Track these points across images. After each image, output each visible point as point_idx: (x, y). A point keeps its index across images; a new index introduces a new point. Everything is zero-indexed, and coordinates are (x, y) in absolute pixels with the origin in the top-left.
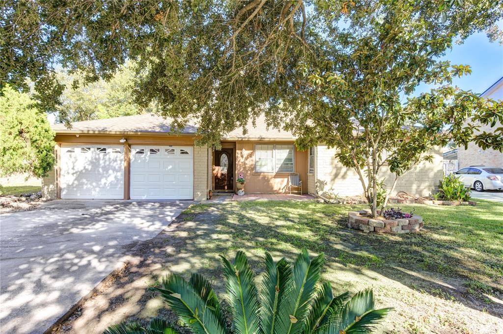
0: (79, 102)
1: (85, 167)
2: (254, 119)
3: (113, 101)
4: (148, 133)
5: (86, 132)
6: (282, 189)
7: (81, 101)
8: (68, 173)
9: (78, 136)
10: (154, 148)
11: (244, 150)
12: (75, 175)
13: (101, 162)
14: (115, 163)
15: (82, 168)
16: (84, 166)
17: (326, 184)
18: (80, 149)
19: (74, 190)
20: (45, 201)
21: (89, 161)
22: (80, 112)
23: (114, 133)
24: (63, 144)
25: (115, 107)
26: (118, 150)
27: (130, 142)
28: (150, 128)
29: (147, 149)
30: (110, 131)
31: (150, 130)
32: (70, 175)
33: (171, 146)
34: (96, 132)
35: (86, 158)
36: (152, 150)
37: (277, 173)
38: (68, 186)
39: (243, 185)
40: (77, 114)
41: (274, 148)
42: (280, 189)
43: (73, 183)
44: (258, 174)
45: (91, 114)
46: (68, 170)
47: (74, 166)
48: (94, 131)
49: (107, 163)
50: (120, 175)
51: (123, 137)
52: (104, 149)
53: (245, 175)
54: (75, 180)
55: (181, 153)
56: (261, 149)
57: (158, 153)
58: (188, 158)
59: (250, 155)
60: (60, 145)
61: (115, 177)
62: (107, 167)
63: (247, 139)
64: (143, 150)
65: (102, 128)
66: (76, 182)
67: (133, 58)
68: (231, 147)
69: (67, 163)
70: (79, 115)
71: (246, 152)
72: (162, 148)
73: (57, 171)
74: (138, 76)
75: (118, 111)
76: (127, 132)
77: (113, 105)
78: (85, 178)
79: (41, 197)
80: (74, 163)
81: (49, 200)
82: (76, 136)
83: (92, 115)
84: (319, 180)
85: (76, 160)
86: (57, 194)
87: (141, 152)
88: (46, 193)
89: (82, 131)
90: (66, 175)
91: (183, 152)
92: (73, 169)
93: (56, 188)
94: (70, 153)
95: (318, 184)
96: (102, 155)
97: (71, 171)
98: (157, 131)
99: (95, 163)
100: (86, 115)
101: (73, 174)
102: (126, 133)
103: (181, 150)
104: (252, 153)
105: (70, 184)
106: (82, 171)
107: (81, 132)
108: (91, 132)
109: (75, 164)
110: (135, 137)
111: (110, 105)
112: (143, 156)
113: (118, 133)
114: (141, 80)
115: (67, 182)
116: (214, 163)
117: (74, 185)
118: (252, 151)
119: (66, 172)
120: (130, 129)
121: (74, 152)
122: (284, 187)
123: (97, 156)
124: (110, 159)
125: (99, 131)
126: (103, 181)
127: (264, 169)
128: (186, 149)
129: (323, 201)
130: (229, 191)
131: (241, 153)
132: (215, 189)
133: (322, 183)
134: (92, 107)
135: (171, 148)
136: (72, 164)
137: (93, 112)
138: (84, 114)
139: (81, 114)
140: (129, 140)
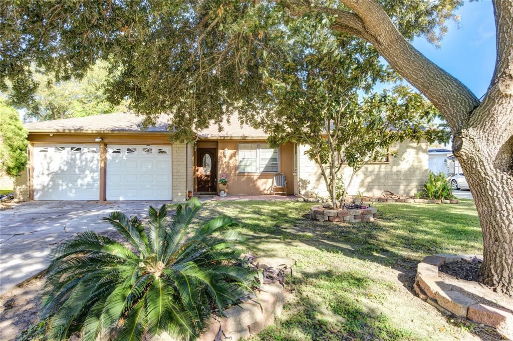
0: (50, 98)
1: (60, 168)
2: (229, 117)
3: (90, 97)
4: (126, 132)
5: (61, 131)
6: (268, 190)
7: (53, 97)
8: (43, 174)
9: (51, 135)
10: (131, 147)
11: (226, 149)
12: (50, 176)
13: (78, 162)
14: (92, 164)
15: (58, 169)
16: (59, 166)
17: (309, 183)
18: (54, 148)
19: (49, 192)
20: (18, 203)
21: (64, 161)
22: (53, 109)
23: (91, 132)
24: (36, 143)
25: (92, 103)
26: (95, 149)
27: (106, 141)
28: (128, 127)
29: (124, 148)
30: (87, 130)
31: (127, 128)
32: (45, 176)
33: (149, 145)
34: (73, 131)
35: (62, 158)
36: (128, 150)
37: (262, 174)
38: (44, 187)
39: (226, 186)
40: (48, 111)
41: (259, 147)
42: (265, 190)
43: (48, 184)
44: (242, 174)
45: (64, 112)
46: (43, 171)
47: (48, 167)
48: (70, 130)
49: (84, 163)
50: (97, 175)
51: (99, 135)
52: (79, 149)
53: (228, 176)
54: (50, 181)
55: (159, 152)
56: (245, 148)
57: (135, 153)
58: (167, 158)
59: (234, 155)
60: (33, 145)
61: (91, 178)
62: (84, 167)
63: (229, 138)
64: (120, 150)
65: (78, 127)
66: (51, 183)
67: (105, 58)
68: (214, 146)
69: (41, 164)
70: (51, 113)
71: (229, 152)
72: (140, 148)
73: (29, 170)
74: (112, 75)
75: (95, 108)
76: (104, 131)
77: (90, 101)
78: (61, 179)
79: (13, 199)
80: (49, 163)
81: (21, 202)
82: (49, 135)
83: (66, 113)
84: (302, 179)
85: (52, 161)
86: (30, 196)
87: (118, 152)
88: (18, 194)
89: (58, 130)
90: (41, 176)
91: (161, 152)
92: (48, 169)
93: (28, 189)
94: (44, 153)
95: (300, 183)
96: (78, 155)
97: (46, 172)
98: (134, 129)
99: (71, 164)
100: (59, 113)
101: (48, 175)
102: (102, 132)
103: (159, 150)
104: (235, 152)
105: (46, 184)
106: (57, 172)
107: (56, 131)
108: (67, 131)
109: (50, 165)
110: (111, 136)
111: (87, 102)
112: (120, 155)
113: (94, 132)
114: (114, 80)
115: (42, 184)
116: (196, 163)
117: (50, 186)
118: (235, 151)
119: (41, 173)
120: (106, 128)
121: (47, 151)
122: (269, 189)
123: (73, 157)
124: (86, 159)
125: (75, 130)
126: (80, 182)
127: (248, 170)
128: (164, 148)
129: (302, 200)
130: (212, 193)
131: (224, 153)
132: (198, 191)
133: (305, 183)
134: (65, 103)
135: (148, 147)
136: (47, 165)
137: (67, 109)
138: (56, 112)
139: (53, 112)
140: (105, 139)
